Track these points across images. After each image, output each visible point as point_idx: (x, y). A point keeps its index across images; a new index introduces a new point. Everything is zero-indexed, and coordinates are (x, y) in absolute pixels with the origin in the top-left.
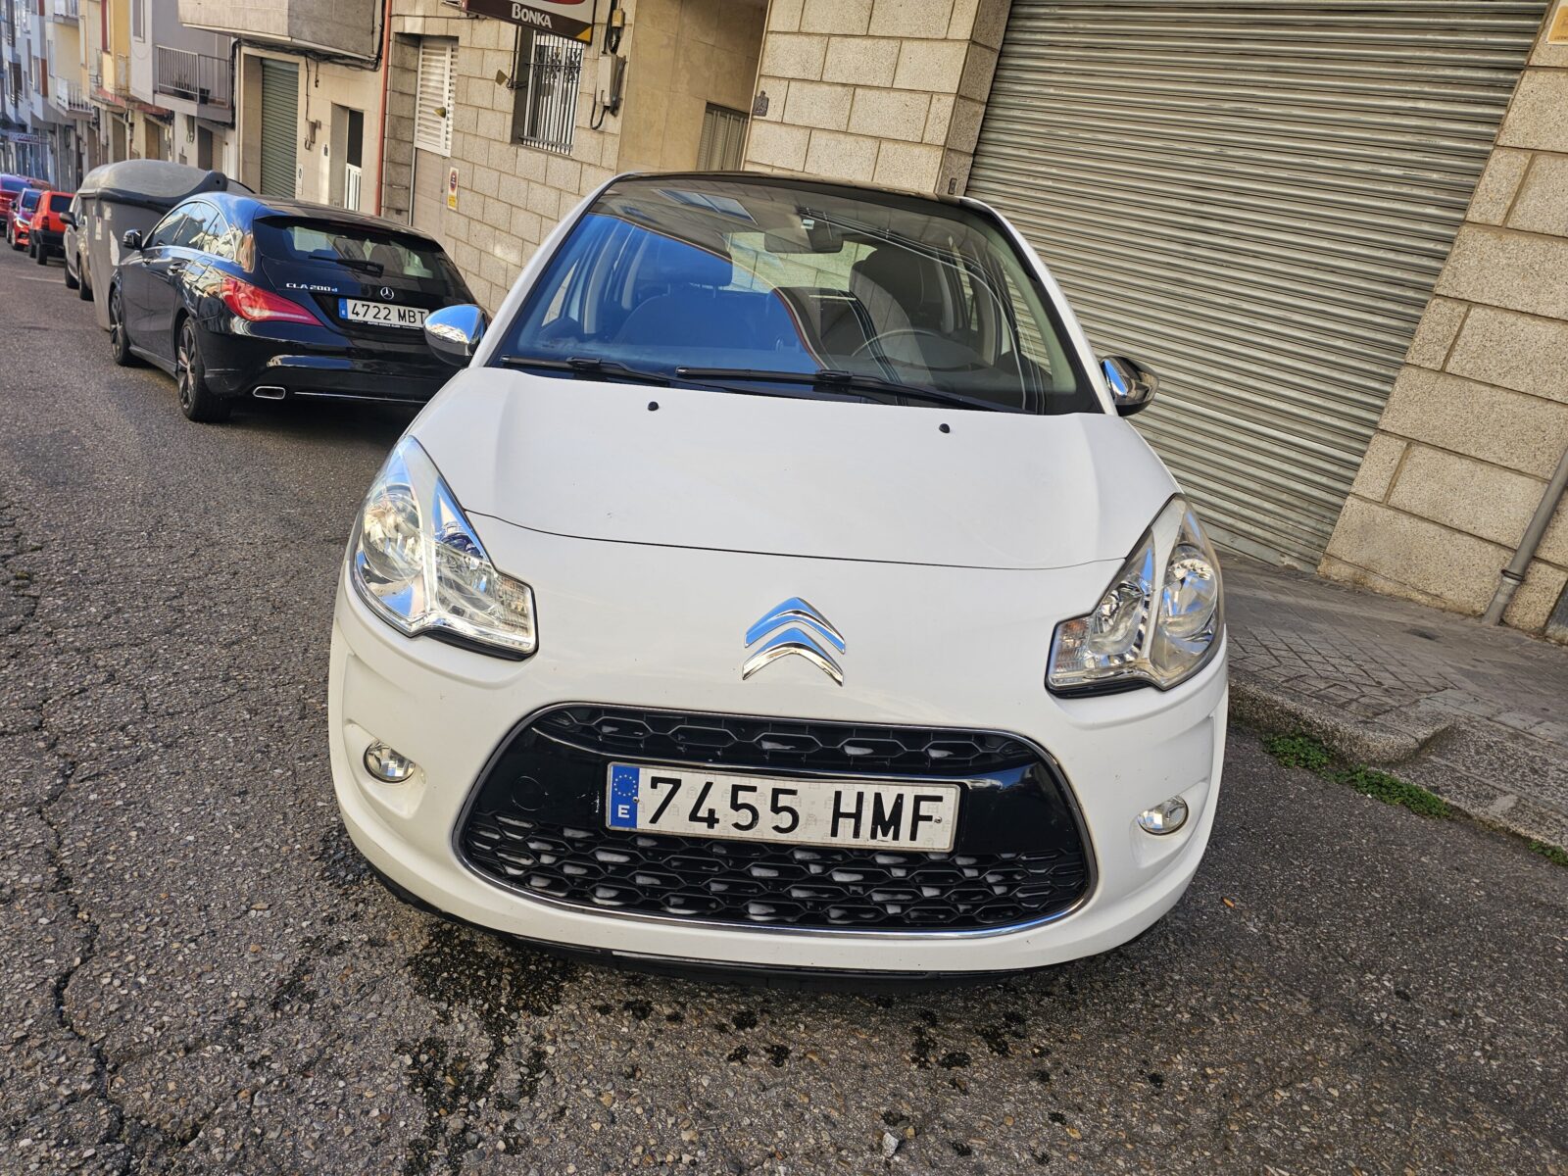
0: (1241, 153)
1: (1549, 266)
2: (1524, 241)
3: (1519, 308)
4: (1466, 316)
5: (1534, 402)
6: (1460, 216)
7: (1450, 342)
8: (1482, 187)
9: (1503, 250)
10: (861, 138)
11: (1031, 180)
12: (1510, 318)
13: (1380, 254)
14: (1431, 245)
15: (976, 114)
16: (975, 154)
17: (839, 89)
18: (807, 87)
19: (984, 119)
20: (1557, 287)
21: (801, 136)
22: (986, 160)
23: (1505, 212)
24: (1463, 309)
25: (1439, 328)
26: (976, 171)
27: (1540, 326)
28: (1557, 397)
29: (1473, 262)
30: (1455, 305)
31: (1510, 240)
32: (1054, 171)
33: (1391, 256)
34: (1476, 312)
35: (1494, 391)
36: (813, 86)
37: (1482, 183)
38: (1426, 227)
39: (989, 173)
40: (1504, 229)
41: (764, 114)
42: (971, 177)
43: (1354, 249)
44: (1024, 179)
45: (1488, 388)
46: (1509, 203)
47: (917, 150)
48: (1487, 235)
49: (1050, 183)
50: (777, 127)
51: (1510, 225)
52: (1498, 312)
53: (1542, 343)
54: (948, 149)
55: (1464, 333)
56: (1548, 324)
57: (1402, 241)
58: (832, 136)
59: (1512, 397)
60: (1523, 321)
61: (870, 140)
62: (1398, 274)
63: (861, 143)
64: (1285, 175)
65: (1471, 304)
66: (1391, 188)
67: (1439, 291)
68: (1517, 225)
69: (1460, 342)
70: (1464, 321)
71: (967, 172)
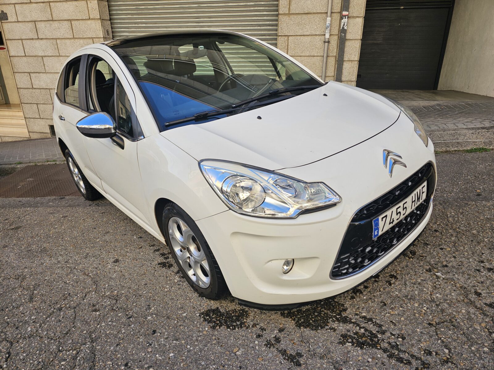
0: (205, 5)
1: (303, 22)
2: (295, 16)
3: (300, 34)
4: (288, 40)
5: (311, 58)
6: (277, 13)
7: (287, 47)
8: (280, 4)
9: (291, 20)
10: (61, 21)
11: (136, 25)
12: (299, 37)
13: (256, 28)
14: (268, 23)
15: (105, 6)
16: (110, 20)
17: (42, 4)
18: (25, 6)
19: (108, 7)
20: (307, 27)
21: (31, 25)
22: (115, 21)
23: (288, 9)
24: (287, 38)
25: (283, 44)
26: (113, 26)
27: (306, 38)
28: (316, 55)
29: (285, 25)
30: (285, 37)
31: (292, 16)
32: (144, 21)
33: (259, 28)
34: (290, 38)
35: (301, 57)
36: (27, 5)
37: (280, 3)
38: (265, 18)
39: (119, 25)
40: (289, 14)
41: (7, 19)
42: (112, 28)
43: (249, 28)
44: (134, 25)
45: (299, 57)
46: (288, 7)
47: (89, 22)
48: (286, 17)
49: (144, 25)
50: (16, 24)
51: (290, 13)
52: (296, 37)
53: (308, 42)
54: (102, 19)
55: (289, 44)
56: (308, 37)
57: (261, 23)
58: (46, 23)
59: (306, 58)
60: (302, 38)
61: (66, 22)
62: (262, 32)
63: (62, 23)
64: (221, 10)
65: (288, 36)
66: (252, 9)
67: (279, 34)
68: (292, 13)
69: (289, 47)
70: (288, 41)
71: (110, 27)
